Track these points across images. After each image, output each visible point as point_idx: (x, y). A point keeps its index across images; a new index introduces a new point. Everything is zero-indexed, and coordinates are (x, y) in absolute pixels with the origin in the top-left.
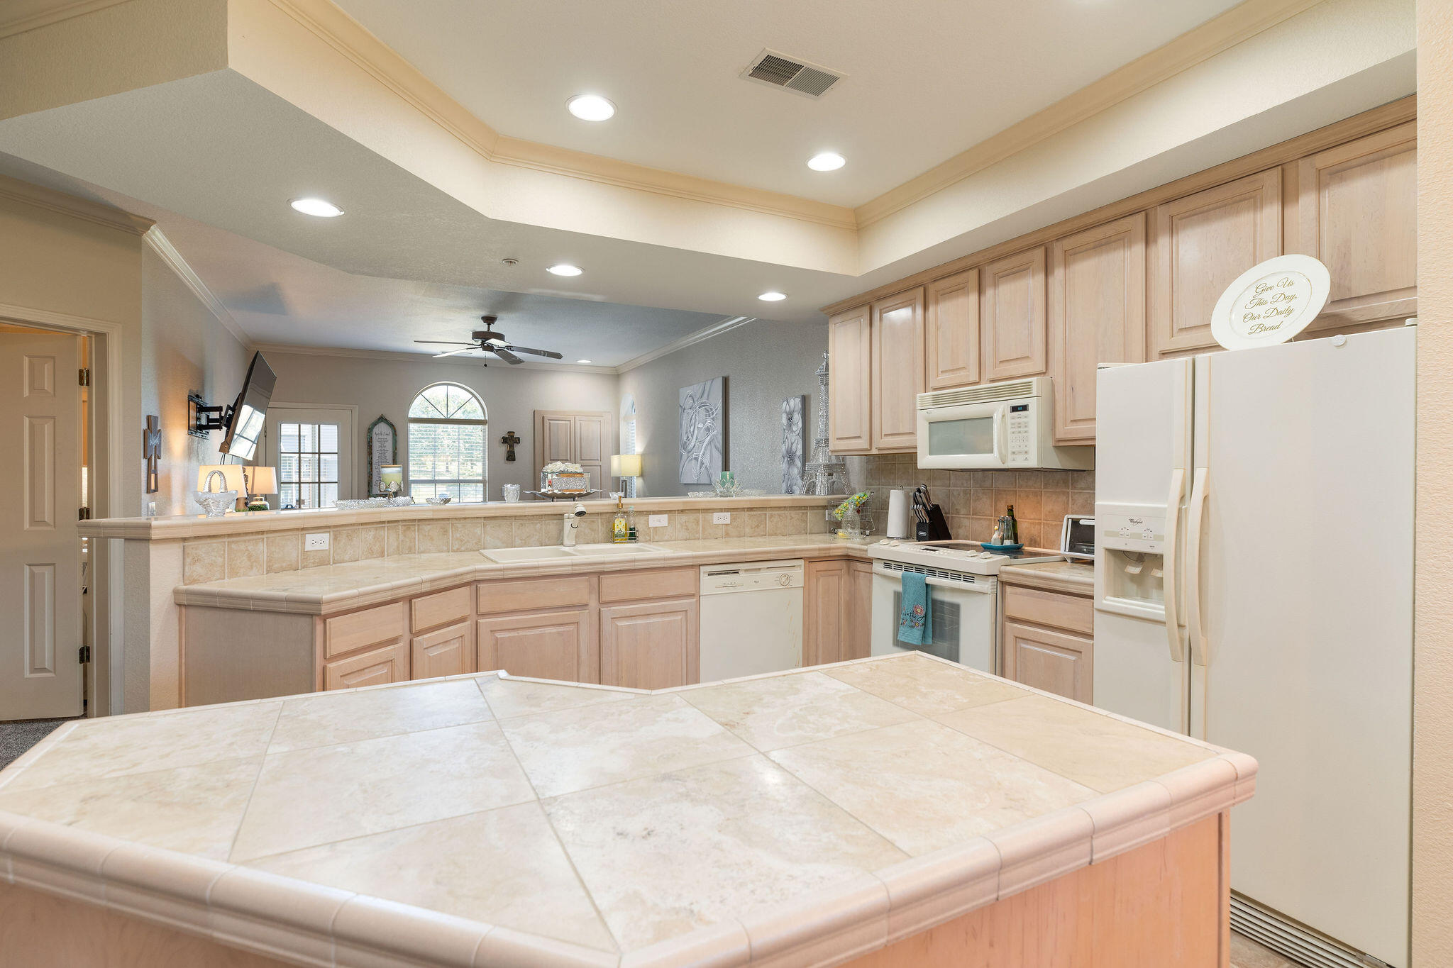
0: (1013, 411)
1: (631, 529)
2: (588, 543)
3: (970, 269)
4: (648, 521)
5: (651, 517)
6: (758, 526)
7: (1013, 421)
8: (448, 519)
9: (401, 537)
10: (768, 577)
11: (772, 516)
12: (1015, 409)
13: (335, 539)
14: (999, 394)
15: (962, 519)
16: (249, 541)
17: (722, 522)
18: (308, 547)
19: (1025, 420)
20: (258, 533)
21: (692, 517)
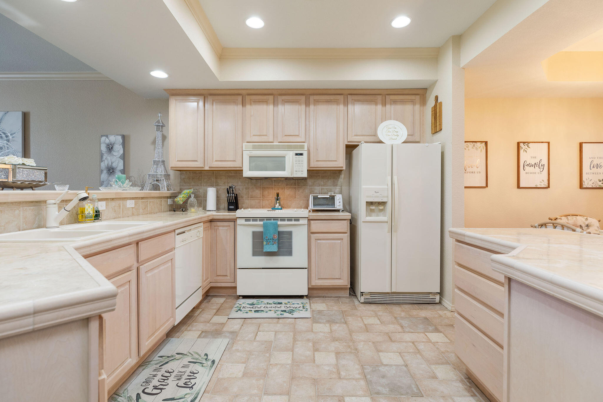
0: (296, 155)
3: (271, 95)
7: (296, 159)
12: (297, 154)
14: (290, 148)
19: (302, 159)
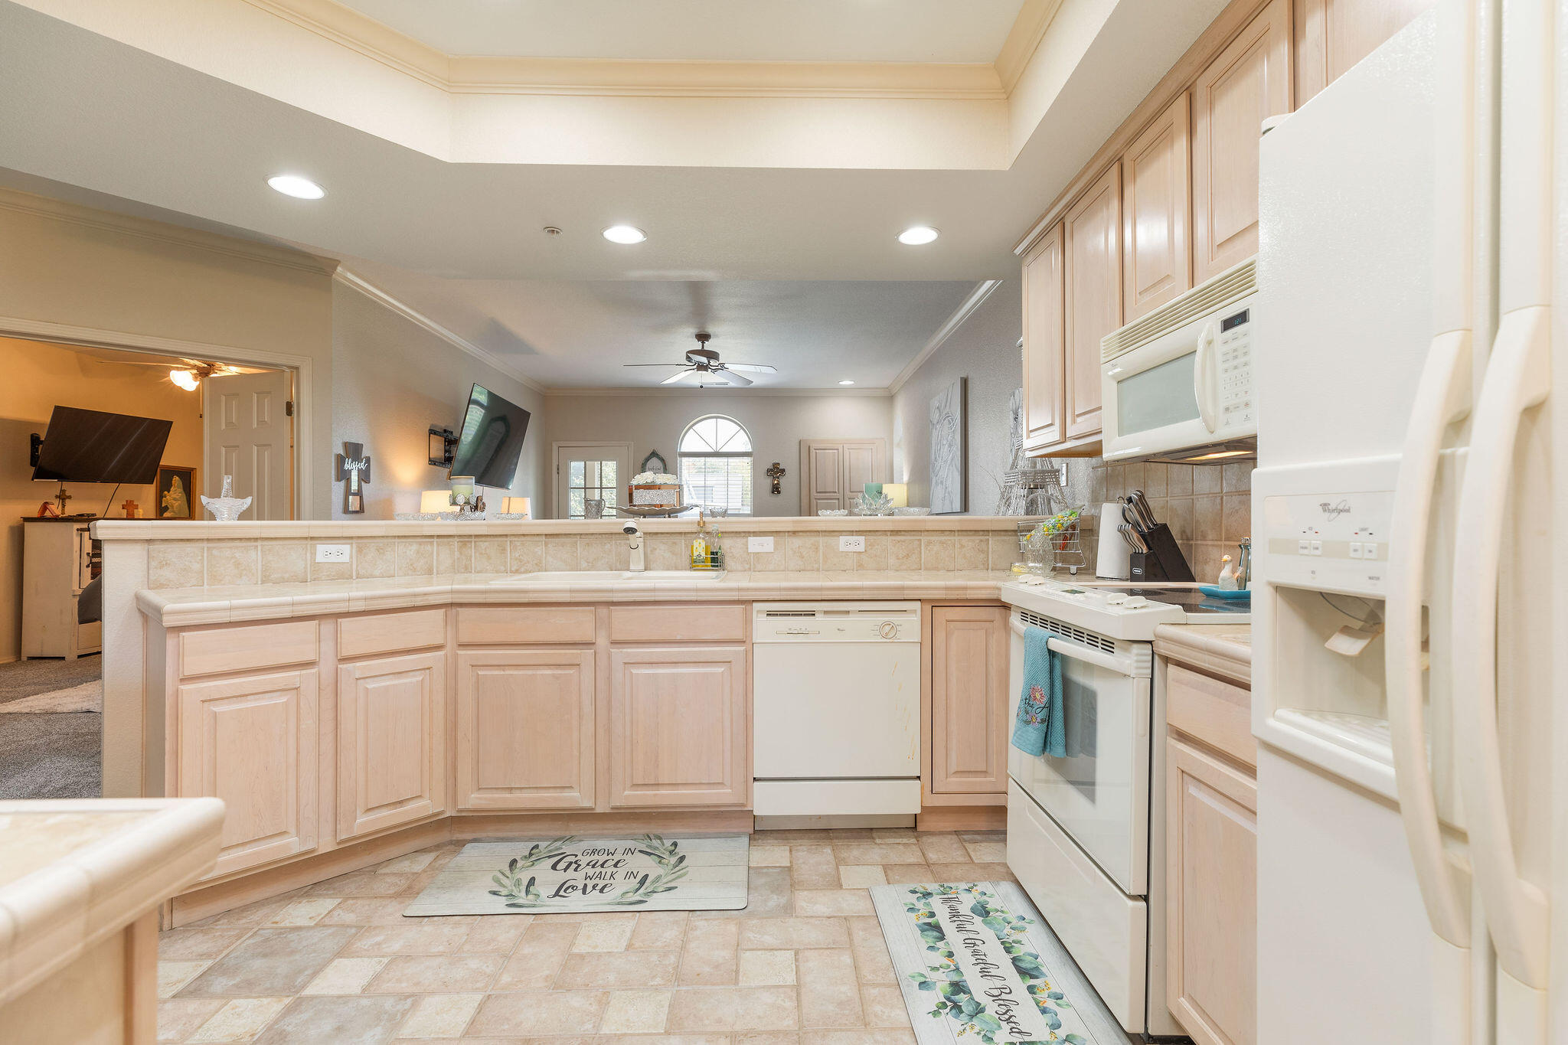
1: (712, 553)
2: (668, 569)
4: (746, 545)
5: (751, 540)
6: (907, 556)
8: (506, 535)
9: (457, 554)
10: (861, 625)
11: (930, 543)
13: (360, 550)
15: (1210, 548)
16: (237, 547)
17: (852, 548)
18: (320, 558)
20: (249, 539)
21: (810, 541)
